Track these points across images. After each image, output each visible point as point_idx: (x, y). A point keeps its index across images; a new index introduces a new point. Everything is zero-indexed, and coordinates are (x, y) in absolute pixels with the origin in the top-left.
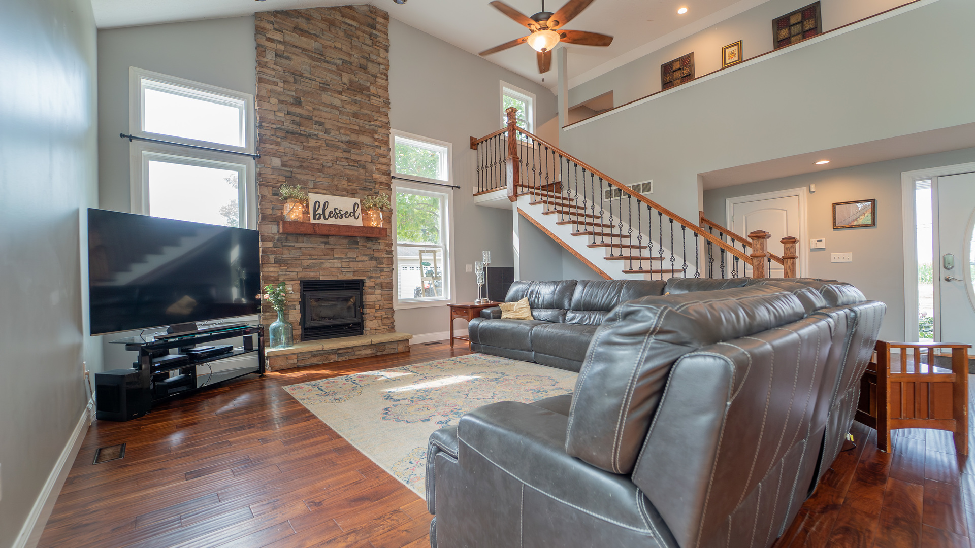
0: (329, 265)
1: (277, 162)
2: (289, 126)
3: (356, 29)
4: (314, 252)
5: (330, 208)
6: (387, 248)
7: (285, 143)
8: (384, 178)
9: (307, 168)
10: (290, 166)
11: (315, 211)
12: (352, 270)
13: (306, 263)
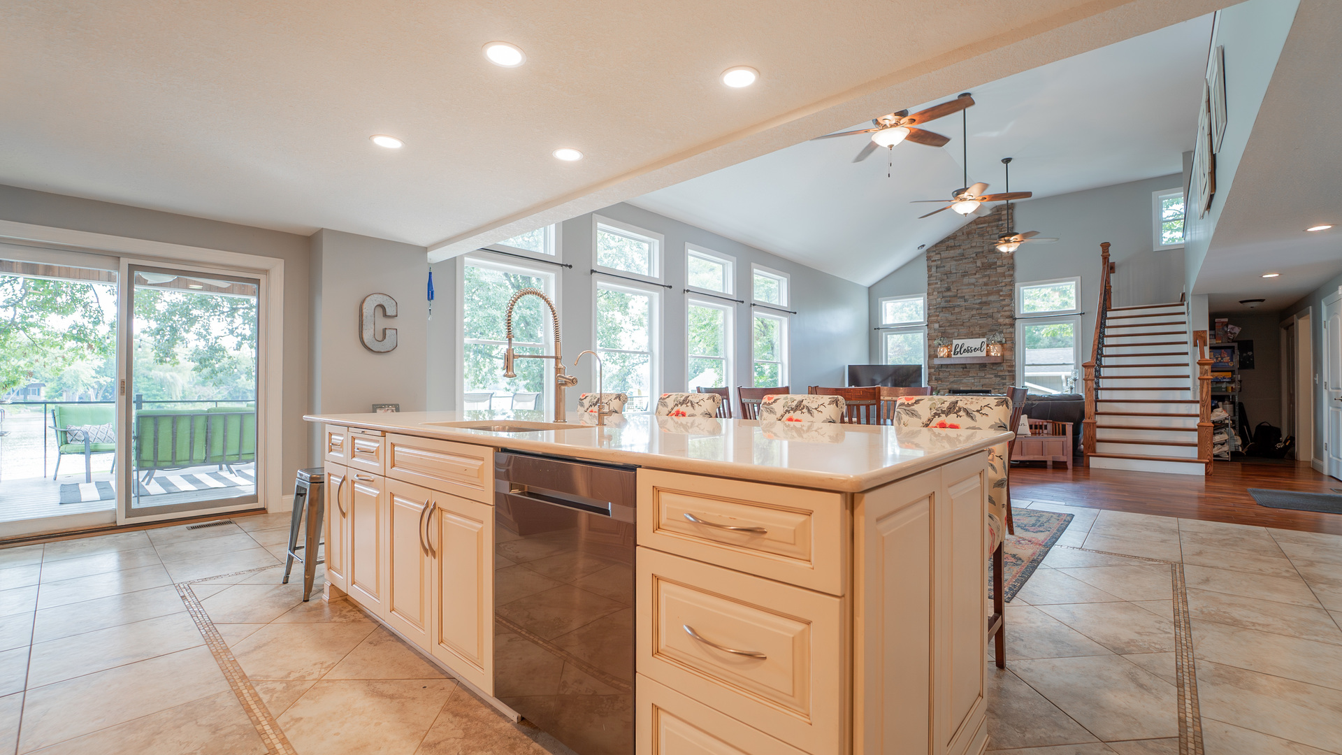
0: (966, 381)
1: (936, 326)
2: (943, 304)
3: (987, 227)
4: (957, 373)
5: (965, 347)
6: (1009, 369)
7: (941, 314)
8: (1007, 321)
9: (954, 325)
10: (944, 327)
11: (955, 350)
12: (981, 383)
13: (952, 379)
